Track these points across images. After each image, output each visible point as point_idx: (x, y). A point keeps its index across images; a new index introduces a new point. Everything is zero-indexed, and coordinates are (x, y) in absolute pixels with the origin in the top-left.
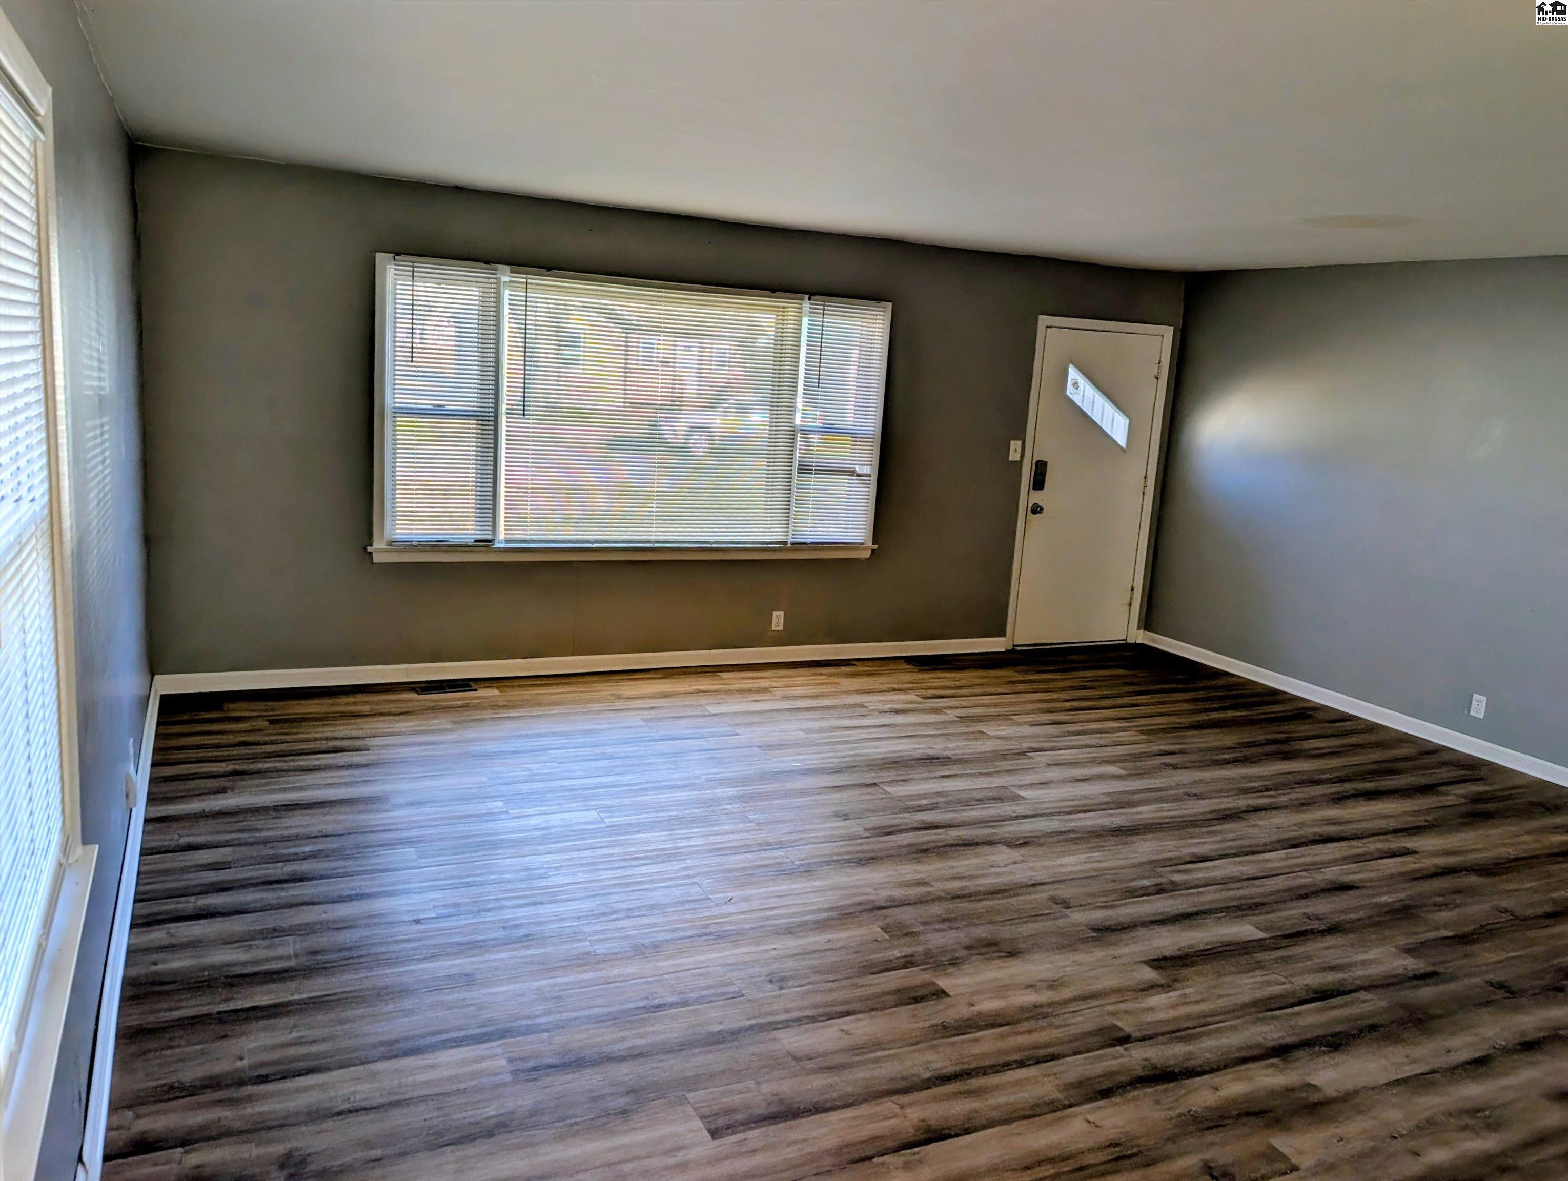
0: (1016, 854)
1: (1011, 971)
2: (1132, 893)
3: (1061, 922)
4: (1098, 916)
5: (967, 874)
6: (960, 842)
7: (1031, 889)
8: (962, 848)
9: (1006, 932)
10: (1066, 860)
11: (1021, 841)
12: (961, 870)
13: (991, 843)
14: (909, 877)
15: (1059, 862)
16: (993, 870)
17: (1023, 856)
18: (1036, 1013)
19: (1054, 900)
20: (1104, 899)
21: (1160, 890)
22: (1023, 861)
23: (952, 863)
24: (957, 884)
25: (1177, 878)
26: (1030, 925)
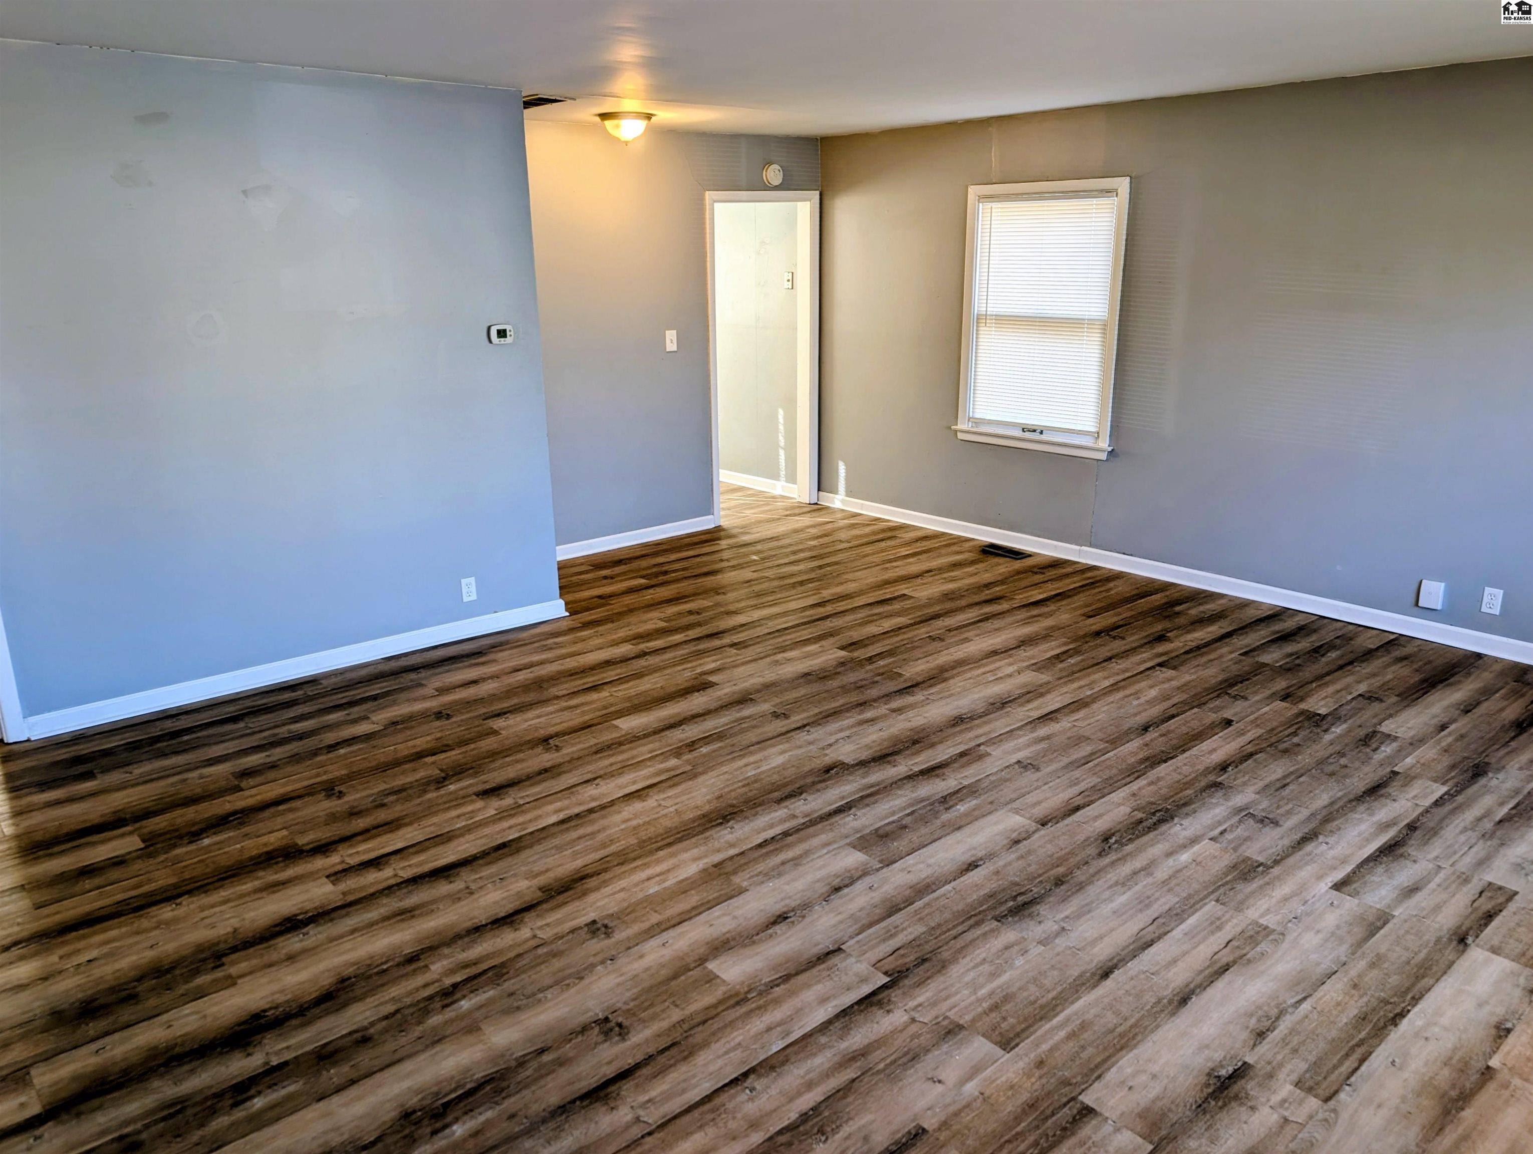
0: (832, 756)
1: (803, 666)
2: (720, 736)
3: (778, 700)
4: (748, 711)
5: (865, 726)
6: (889, 758)
7: (805, 722)
8: (887, 751)
9: (816, 687)
10: (779, 760)
11: (833, 772)
12: (872, 729)
13: (862, 764)
14: (911, 714)
15: (787, 755)
16: (847, 733)
17: (826, 755)
18: (783, 649)
19: (786, 716)
20: (743, 726)
21: (692, 746)
22: (823, 749)
23: (884, 734)
24: (869, 714)
25: (673, 762)
26: (799, 695)
